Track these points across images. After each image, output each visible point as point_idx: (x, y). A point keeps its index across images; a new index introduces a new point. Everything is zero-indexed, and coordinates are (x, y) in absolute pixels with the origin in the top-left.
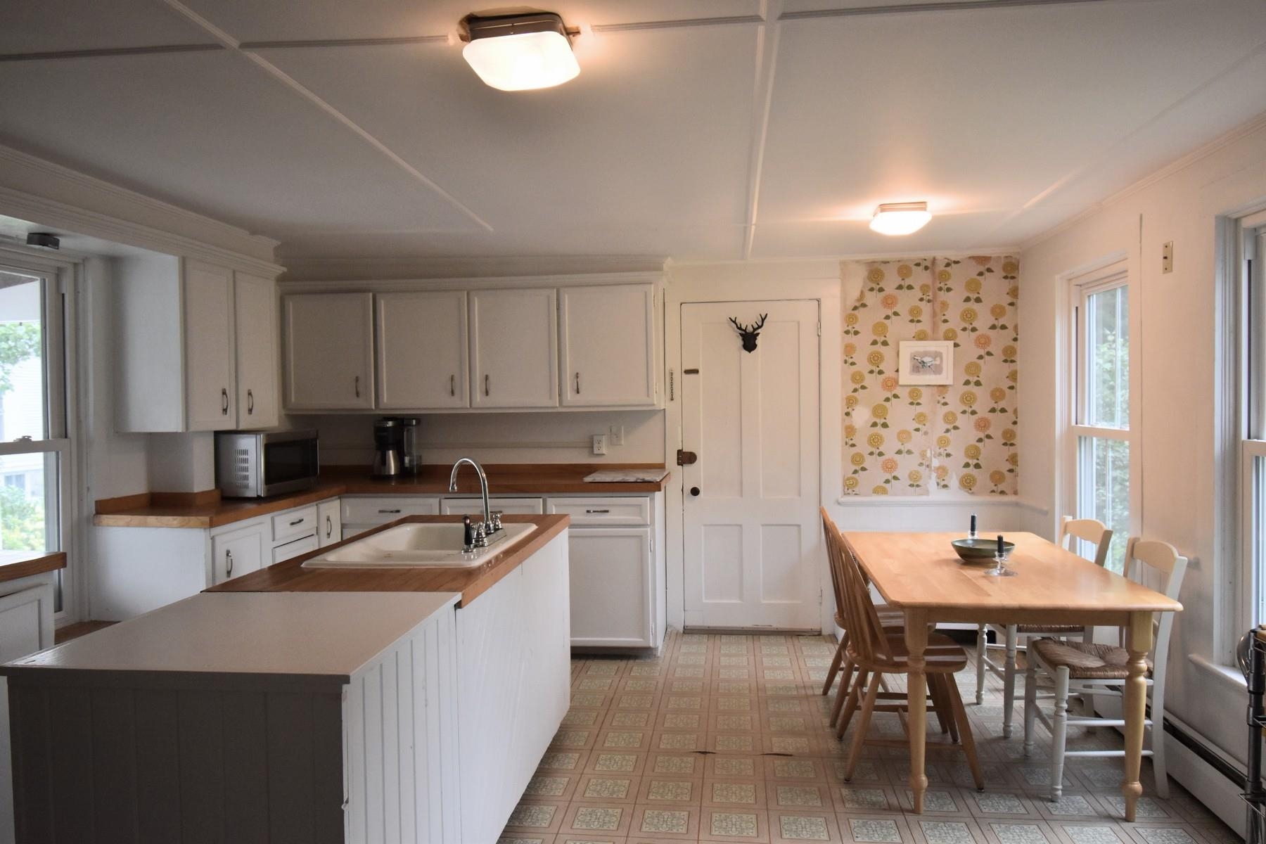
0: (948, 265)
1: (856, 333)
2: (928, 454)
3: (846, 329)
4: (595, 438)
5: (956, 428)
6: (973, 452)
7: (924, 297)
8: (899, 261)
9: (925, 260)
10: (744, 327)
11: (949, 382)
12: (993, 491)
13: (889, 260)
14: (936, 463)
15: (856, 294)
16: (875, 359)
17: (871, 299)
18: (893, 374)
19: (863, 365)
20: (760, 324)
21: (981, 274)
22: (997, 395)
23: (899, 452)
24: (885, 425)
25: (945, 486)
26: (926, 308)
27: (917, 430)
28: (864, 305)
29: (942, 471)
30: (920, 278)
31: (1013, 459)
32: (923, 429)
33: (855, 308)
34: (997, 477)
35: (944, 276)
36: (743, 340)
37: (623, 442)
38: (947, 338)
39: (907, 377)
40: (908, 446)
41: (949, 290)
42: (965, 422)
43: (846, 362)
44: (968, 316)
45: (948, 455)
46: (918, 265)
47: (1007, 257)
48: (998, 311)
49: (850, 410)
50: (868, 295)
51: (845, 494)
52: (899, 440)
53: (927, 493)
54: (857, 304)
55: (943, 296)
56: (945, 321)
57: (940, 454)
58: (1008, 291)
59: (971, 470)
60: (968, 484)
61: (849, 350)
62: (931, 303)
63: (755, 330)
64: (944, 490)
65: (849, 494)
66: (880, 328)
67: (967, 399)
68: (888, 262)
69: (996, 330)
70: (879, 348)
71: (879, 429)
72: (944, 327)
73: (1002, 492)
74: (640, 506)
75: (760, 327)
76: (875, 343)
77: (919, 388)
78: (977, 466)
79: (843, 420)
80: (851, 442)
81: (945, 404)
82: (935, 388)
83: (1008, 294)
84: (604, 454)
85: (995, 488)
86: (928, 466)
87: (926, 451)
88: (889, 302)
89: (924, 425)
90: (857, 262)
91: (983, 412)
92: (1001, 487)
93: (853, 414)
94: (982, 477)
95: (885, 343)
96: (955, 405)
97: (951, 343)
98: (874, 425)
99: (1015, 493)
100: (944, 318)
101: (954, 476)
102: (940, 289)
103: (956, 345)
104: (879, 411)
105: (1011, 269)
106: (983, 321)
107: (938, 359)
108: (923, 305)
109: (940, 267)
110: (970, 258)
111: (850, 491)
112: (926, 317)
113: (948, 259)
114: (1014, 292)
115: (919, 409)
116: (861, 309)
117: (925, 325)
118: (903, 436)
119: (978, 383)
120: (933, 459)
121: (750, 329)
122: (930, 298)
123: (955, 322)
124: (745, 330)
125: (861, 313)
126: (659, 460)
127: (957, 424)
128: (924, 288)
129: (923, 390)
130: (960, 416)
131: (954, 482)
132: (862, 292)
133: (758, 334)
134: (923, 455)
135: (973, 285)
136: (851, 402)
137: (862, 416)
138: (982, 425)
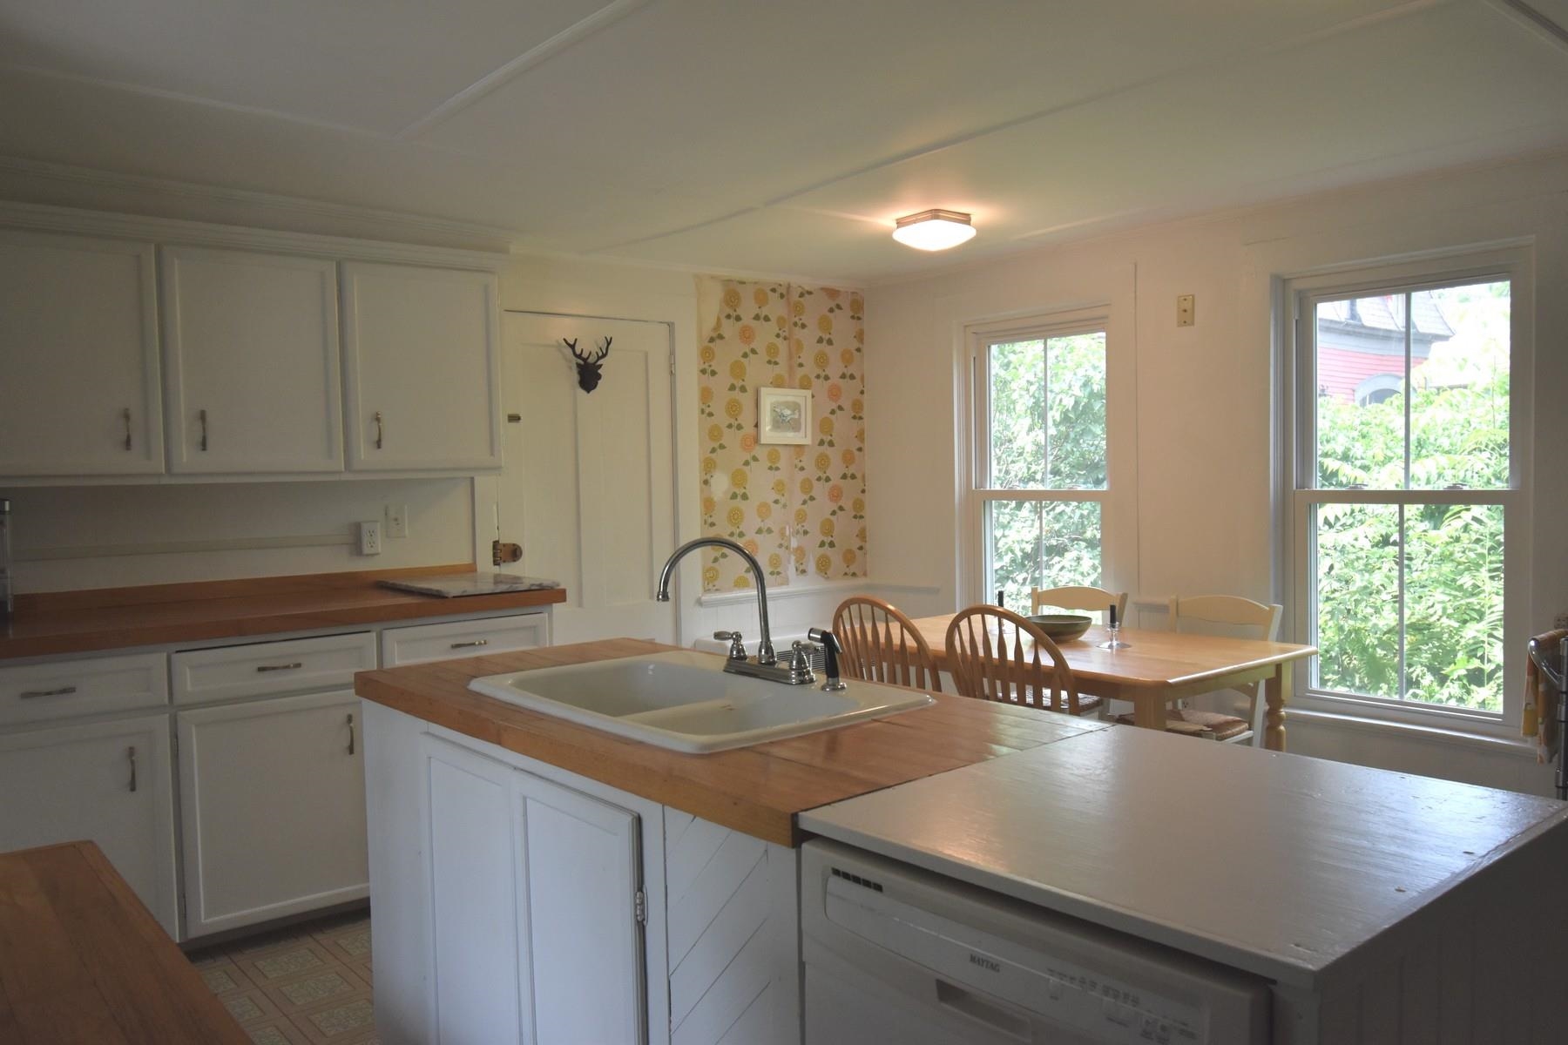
0: (802, 295)
1: (713, 373)
2: (787, 533)
3: (703, 367)
4: (365, 527)
5: (812, 498)
6: (827, 528)
7: (781, 332)
8: (756, 283)
9: (780, 285)
10: (585, 355)
11: (807, 441)
12: (846, 574)
13: (745, 280)
14: (794, 543)
15: (712, 322)
16: (734, 408)
17: (729, 329)
18: (752, 430)
19: (722, 418)
20: (604, 352)
21: (831, 310)
22: (848, 458)
23: (759, 531)
24: (745, 497)
25: (803, 572)
26: (782, 345)
27: (776, 502)
28: (721, 337)
29: (800, 553)
30: (776, 308)
31: (862, 535)
32: (783, 500)
33: (712, 340)
34: (849, 557)
35: (798, 309)
36: (580, 373)
37: (407, 532)
38: (803, 387)
39: (768, 434)
40: (769, 523)
41: (803, 326)
42: (820, 490)
43: (703, 411)
44: (822, 360)
45: (806, 533)
46: (774, 290)
47: (853, 293)
48: (847, 358)
49: (708, 477)
50: (725, 321)
51: (705, 591)
52: (760, 516)
53: (786, 582)
54: (715, 335)
55: (799, 333)
56: (801, 365)
57: (798, 532)
58: (854, 334)
59: (826, 549)
60: (823, 566)
61: (706, 395)
62: (787, 341)
63: (599, 358)
64: (802, 577)
65: (709, 590)
66: (738, 370)
67: (822, 462)
68: (744, 283)
69: (846, 380)
70: (736, 394)
71: (738, 502)
72: (800, 372)
73: (854, 574)
74: (533, 628)
75: (604, 355)
76: (733, 388)
77: (777, 448)
78: (832, 545)
79: (702, 491)
80: (710, 520)
81: (802, 469)
82: (792, 448)
83: (855, 337)
84: (377, 554)
85: (847, 570)
86: (787, 548)
87: (785, 528)
88: (746, 335)
89: (783, 495)
90: (713, 277)
91: (836, 480)
92: (853, 569)
93: (712, 481)
94: (835, 556)
95: (743, 389)
96: (812, 471)
97: (808, 393)
98: (734, 496)
99: (865, 574)
100: (800, 361)
101: (811, 558)
102: (795, 324)
103: (813, 396)
104: (738, 478)
105: (857, 308)
106: (835, 368)
107: (796, 412)
108: (779, 342)
109: (795, 297)
110: (822, 289)
111: (710, 586)
112: (782, 358)
113: (803, 288)
114: (860, 336)
115: (778, 475)
116: (718, 341)
117: (781, 369)
118: (764, 510)
119: (831, 444)
120: (792, 539)
121: (591, 360)
122: (786, 334)
123: (810, 369)
124: (585, 360)
125: (717, 346)
126: (465, 559)
127: (813, 494)
128: (781, 321)
129: (780, 449)
130: (815, 483)
131: (811, 567)
132: (719, 319)
133: (601, 366)
134: (782, 534)
135: (825, 324)
136: (709, 466)
137: (721, 485)
138: (836, 495)
